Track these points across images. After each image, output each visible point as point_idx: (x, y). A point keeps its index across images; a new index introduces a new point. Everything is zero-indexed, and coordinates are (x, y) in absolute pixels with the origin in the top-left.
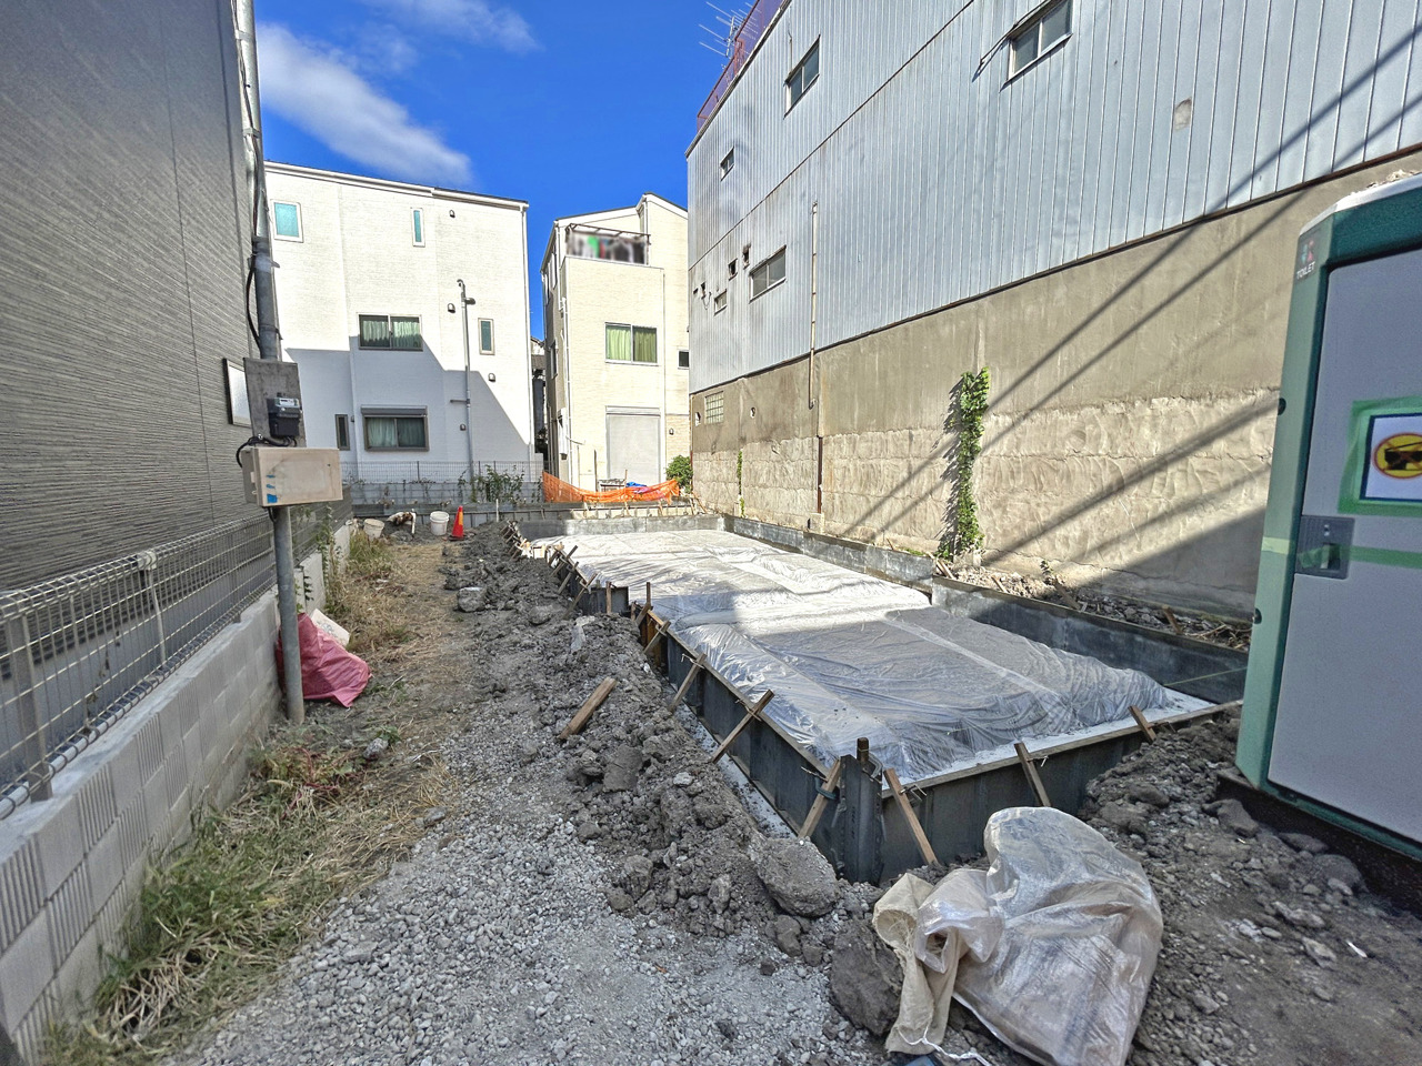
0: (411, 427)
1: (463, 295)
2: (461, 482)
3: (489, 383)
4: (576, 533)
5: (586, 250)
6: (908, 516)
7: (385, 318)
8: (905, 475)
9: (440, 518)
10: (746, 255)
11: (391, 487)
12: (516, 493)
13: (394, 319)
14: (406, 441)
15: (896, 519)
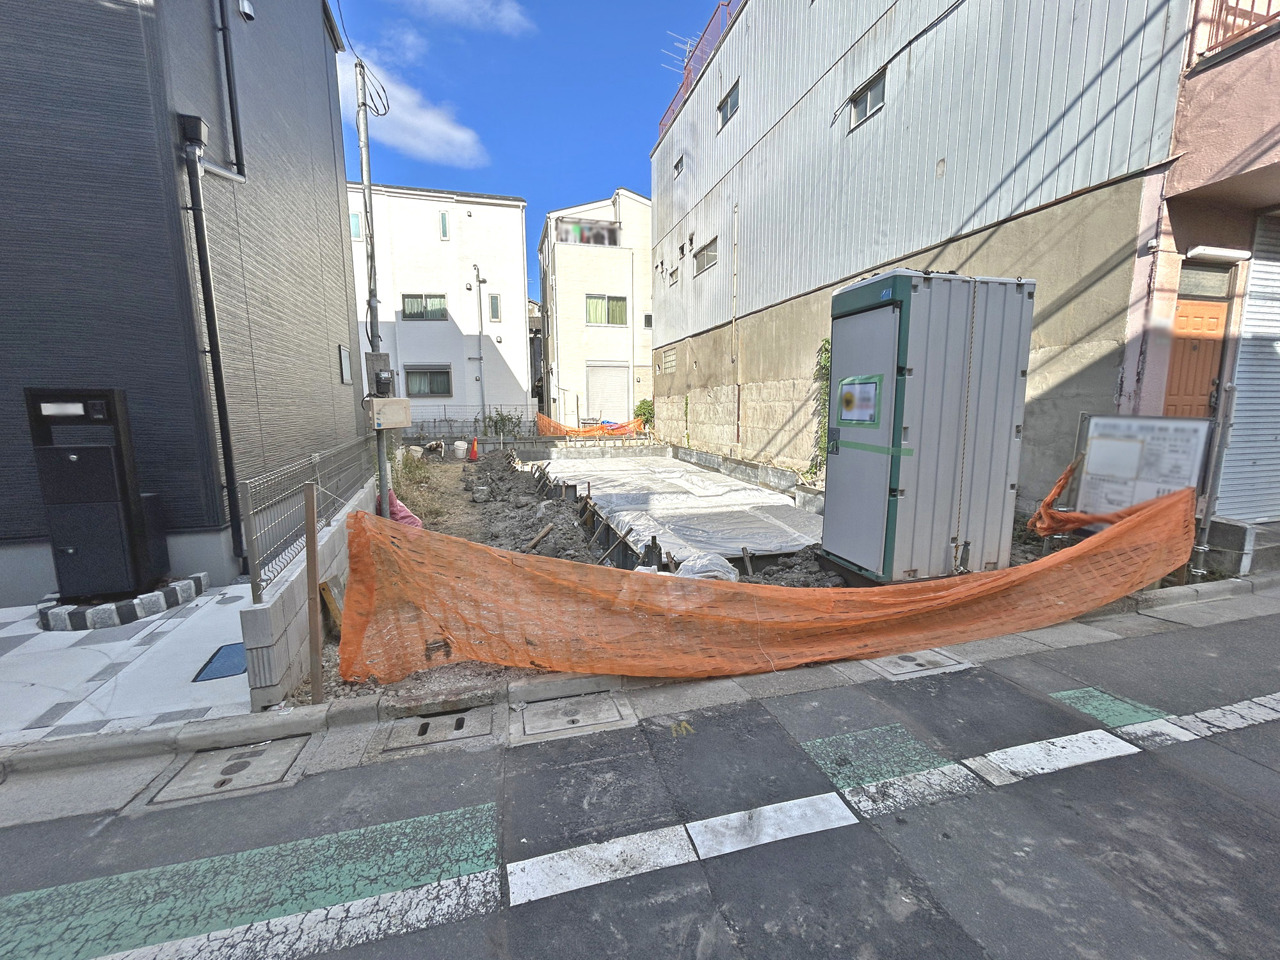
0: (440, 378)
1: (478, 276)
2: (476, 421)
3: (497, 344)
4: (558, 458)
5: (571, 237)
6: (792, 444)
7: (420, 296)
8: (791, 413)
9: (461, 446)
10: (691, 240)
11: (425, 424)
12: (516, 429)
13: (428, 296)
14: (435, 389)
15: (785, 446)
